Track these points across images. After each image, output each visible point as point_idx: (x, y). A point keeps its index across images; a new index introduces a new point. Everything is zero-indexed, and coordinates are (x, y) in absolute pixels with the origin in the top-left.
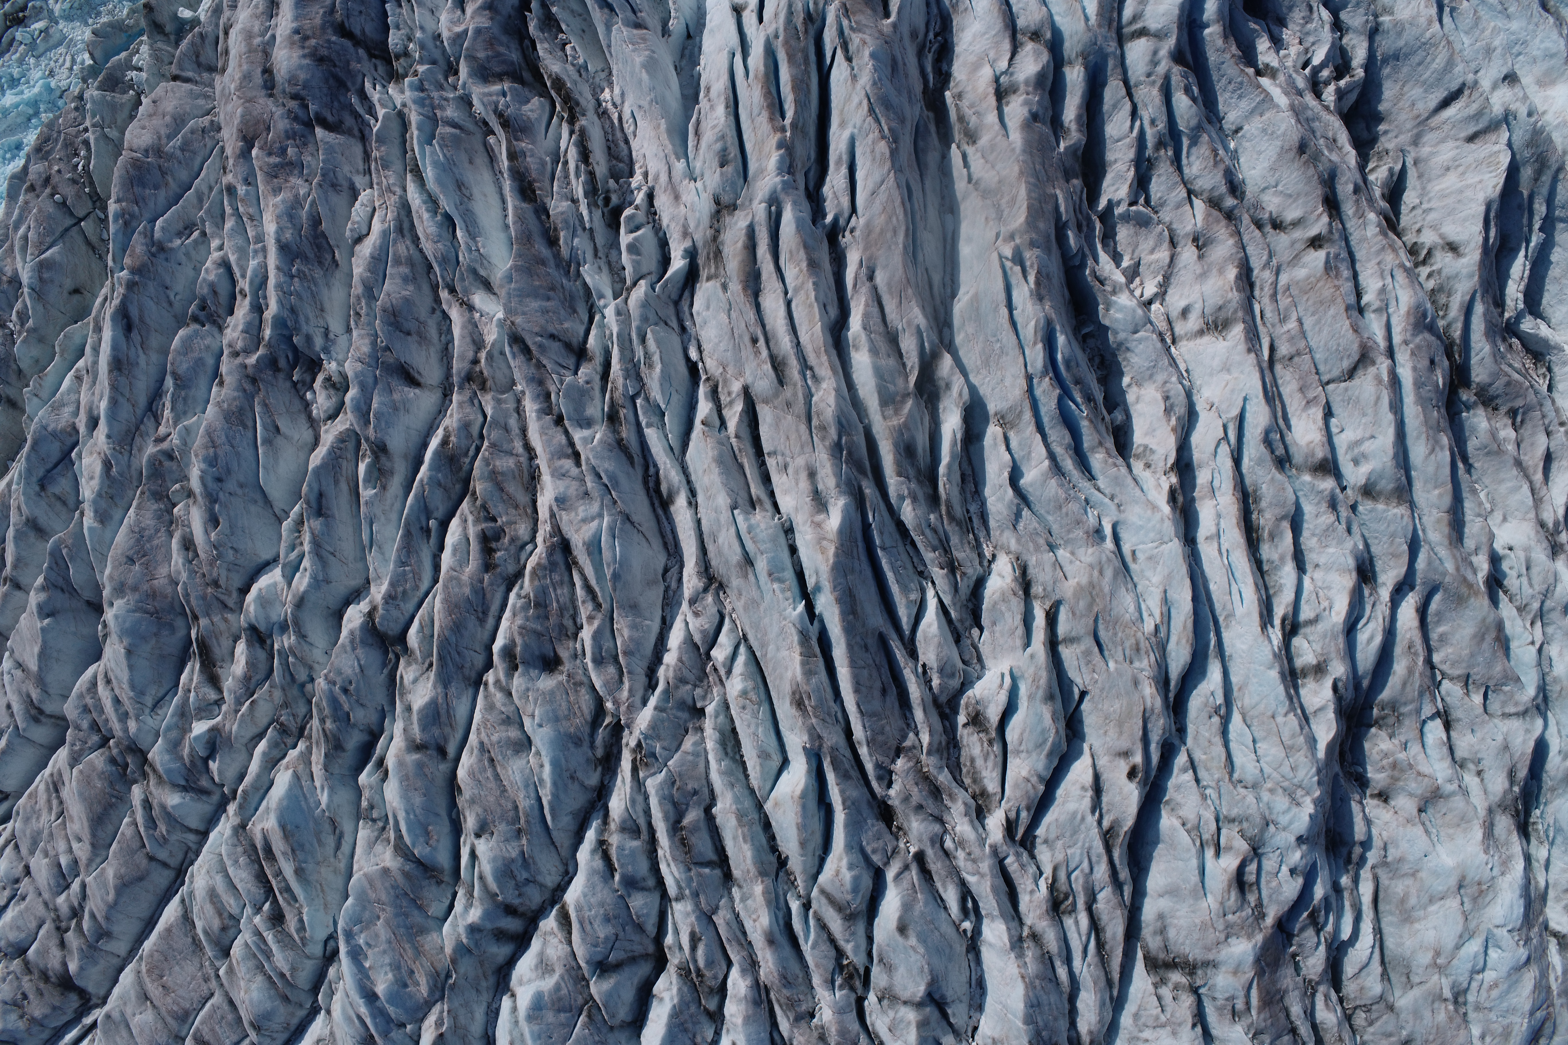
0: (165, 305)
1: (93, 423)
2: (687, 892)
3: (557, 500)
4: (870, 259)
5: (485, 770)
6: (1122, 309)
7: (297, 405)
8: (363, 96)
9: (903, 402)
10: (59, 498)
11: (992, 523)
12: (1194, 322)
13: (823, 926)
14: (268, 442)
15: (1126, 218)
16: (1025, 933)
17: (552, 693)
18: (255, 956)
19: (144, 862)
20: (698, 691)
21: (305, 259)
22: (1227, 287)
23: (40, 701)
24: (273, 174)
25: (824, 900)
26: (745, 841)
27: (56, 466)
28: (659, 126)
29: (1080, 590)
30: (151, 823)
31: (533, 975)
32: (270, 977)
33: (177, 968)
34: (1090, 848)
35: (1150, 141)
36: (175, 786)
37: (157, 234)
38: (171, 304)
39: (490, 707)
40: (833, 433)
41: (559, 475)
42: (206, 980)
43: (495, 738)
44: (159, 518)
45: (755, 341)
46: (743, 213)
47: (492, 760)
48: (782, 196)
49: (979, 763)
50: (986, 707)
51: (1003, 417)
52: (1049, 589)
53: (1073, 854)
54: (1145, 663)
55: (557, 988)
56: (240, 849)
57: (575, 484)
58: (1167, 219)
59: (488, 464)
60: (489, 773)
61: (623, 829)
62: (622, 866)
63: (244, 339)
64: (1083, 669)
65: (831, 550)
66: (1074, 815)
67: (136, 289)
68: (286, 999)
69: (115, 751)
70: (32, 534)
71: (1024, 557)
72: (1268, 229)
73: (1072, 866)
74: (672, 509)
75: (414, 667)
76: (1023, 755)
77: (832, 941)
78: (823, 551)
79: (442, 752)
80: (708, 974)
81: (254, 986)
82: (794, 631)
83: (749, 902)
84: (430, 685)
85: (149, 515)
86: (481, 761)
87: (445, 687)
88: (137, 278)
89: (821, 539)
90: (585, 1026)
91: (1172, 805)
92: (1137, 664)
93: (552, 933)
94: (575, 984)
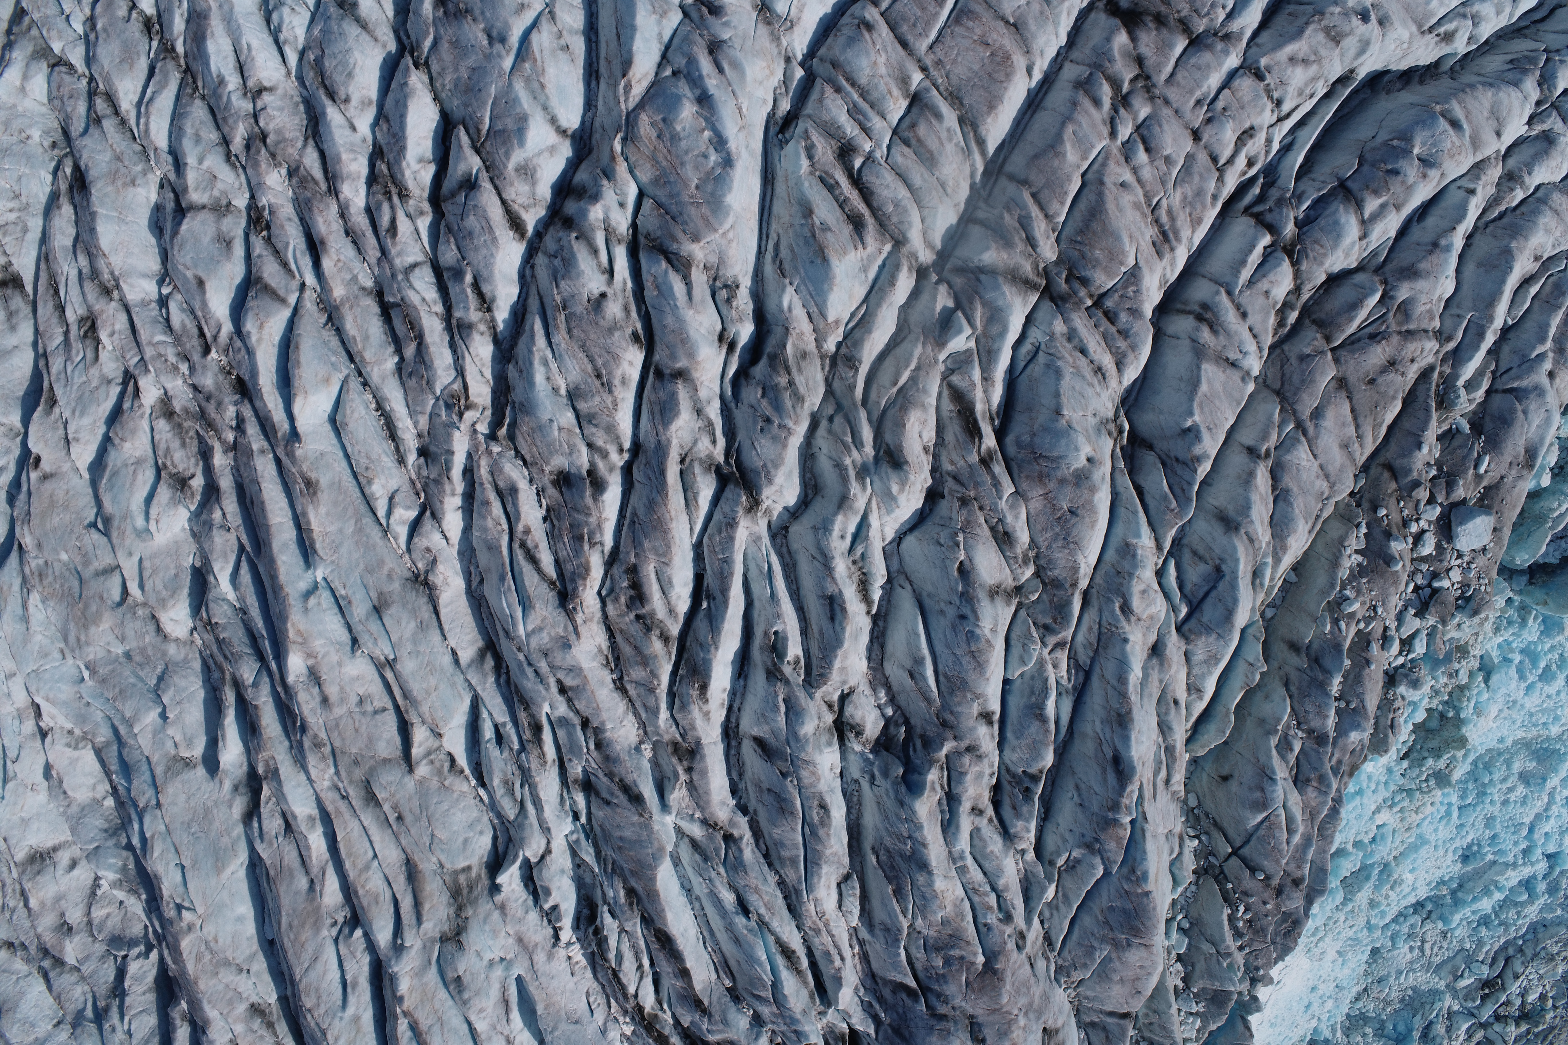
0: (1083, 786)
1: (1156, 650)
2: (400, 277)
3: (570, 647)
4: (313, 899)
5: (604, 364)
6: (109, 867)
7: (902, 700)
8: (876, 1019)
9: (266, 772)
10: (1201, 558)
11: (197, 665)
12: (63, 858)
13: (285, 265)
14: (919, 662)
15: (132, 943)
16: (116, 293)
17: (551, 453)
18: (872, 106)
19: (1033, 176)
20: (425, 473)
21: (902, 855)
22: (34, 891)
23: (1197, 329)
24: (956, 938)
25: (281, 293)
26: (354, 338)
27: (1207, 594)
28: (547, 1007)
29: (96, 619)
30: (1025, 223)
31: (535, 161)
32: (853, 85)
33: (976, 67)
34: (66, 386)
35: (114, 1012)
36: (991, 272)
37: (1097, 861)
38: (1077, 787)
39: (611, 429)
40: (307, 744)
41: (575, 670)
42: (939, 63)
43: (597, 399)
44: (1050, 561)
45: (400, 818)
46: (430, 934)
47: (599, 376)
48: (391, 954)
49: (176, 444)
50: (172, 498)
51: (187, 764)
52: (129, 616)
53: (80, 376)
54: (34, 564)
55: (508, 155)
56: (895, 219)
57: (558, 662)
58: (97, 945)
59: (652, 672)
60: (600, 362)
61: (470, 327)
62: (464, 291)
63: (962, 766)
64: (90, 547)
65: (291, 634)
66: (82, 414)
67: (1110, 804)
68: (835, 65)
69: (1082, 293)
70: (1232, 513)
71: (159, 639)
72: (16, 943)
73: (81, 366)
74: (480, 643)
75: (702, 455)
76: (132, 460)
77: (277, 253)
78: (299, 632)
79: (659, 374)
80: (380, 197)
81: (867, 71)
82: (320, 552)
83: (349, 277)
84: (675, 442)
85: (1062, 563)
86: (609, 373)
87: (659, 441)
88: (1110, 815)
89: (304, 643)
90: (481, 120)
91: (12, 434)
92: (41, 562)
93: (526, 208)
94: (493, 162)
